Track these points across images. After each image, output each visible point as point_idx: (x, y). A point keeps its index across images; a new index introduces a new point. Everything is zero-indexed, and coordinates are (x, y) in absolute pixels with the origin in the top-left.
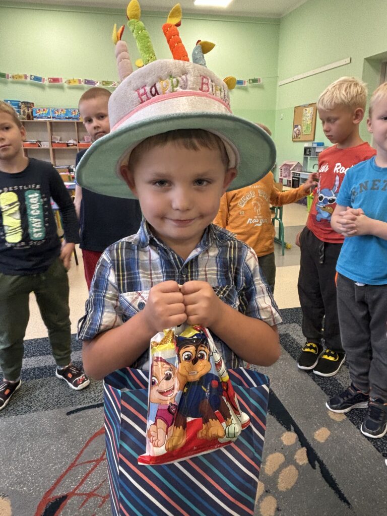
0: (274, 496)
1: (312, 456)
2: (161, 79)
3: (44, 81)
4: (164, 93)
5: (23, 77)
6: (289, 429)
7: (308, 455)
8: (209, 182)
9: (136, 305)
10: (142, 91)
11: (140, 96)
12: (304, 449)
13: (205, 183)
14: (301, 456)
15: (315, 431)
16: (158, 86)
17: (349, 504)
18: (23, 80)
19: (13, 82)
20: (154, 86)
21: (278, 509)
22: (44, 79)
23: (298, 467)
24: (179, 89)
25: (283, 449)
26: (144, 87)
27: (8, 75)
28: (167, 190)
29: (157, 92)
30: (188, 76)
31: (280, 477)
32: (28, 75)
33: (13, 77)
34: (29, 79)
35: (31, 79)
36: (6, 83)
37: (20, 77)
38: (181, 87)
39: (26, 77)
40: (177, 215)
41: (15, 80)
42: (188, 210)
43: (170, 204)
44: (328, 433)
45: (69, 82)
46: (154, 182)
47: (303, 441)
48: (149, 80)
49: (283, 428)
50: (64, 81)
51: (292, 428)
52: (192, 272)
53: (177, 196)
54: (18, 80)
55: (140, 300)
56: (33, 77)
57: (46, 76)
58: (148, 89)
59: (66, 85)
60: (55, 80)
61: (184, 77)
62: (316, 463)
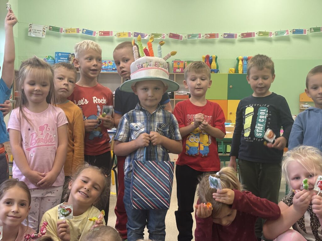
2: (144, 63)
3: (95, 35)
4: (145, 68)
5: (76, 31)
8: (159, 89)
9: (135, 126)
10: (139, 66)
11: (138, 67)
13: (158, 89)
16: (143, 65)
18: (76, 33)
19: (66, 36)
20: (142, 65)
22: (95, 32)
24: (149, 67)
26: (139, 65)
27: (62, 29)
28: (147, 91)
29: (143, 67)
30: (152, 63)
32: (81, 29)
33: (66, 31)
34: (81, 33)
35: (83, 33)
36: (58, 36)
37: (73, 30)
38: (149, 66)
39: (78, 30)
40: (149, 98)
41: (68, 33)
42: (153, 96)
43: (147, 95)
45: (119, 35)
46: (143, 89)
48: (141, 63)
50: (114, 34)
52: (153, 118)
53: (149, 93)
54: (71, 33)
55: (136, 125)
56: (85, 30)
57: (97, 29)
58: (140, 66)
59: (116, 38)
60: (106, 33)
61: (150, 63)
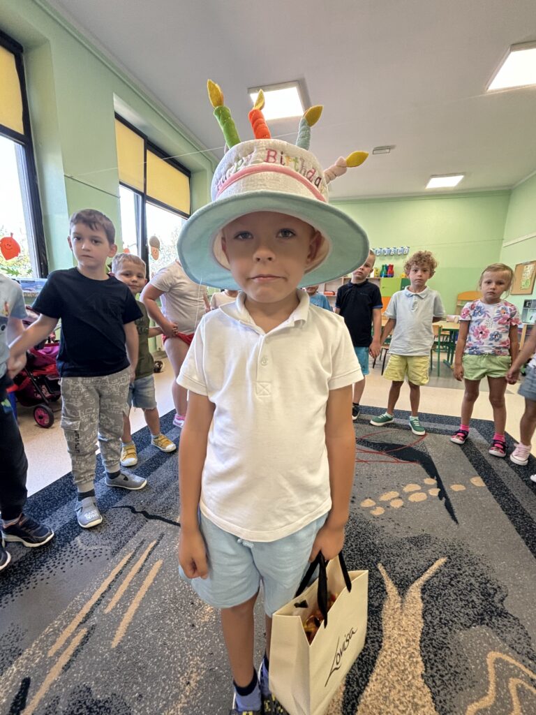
0: (403, 500)
1: (442, 494)
6: (432, 477)
7: (440, 492)
12: (439, 490)
14: (435, 492)
15: (453, 484)
17: (457, 523)
21: (403, 506)
23: (428, 494)
25: (422, 485)
31: (413, 495)
44: (464, 489)
47: (440, 485)
49: (428, 476)
51: (435, 478)
62: (444, 499)
